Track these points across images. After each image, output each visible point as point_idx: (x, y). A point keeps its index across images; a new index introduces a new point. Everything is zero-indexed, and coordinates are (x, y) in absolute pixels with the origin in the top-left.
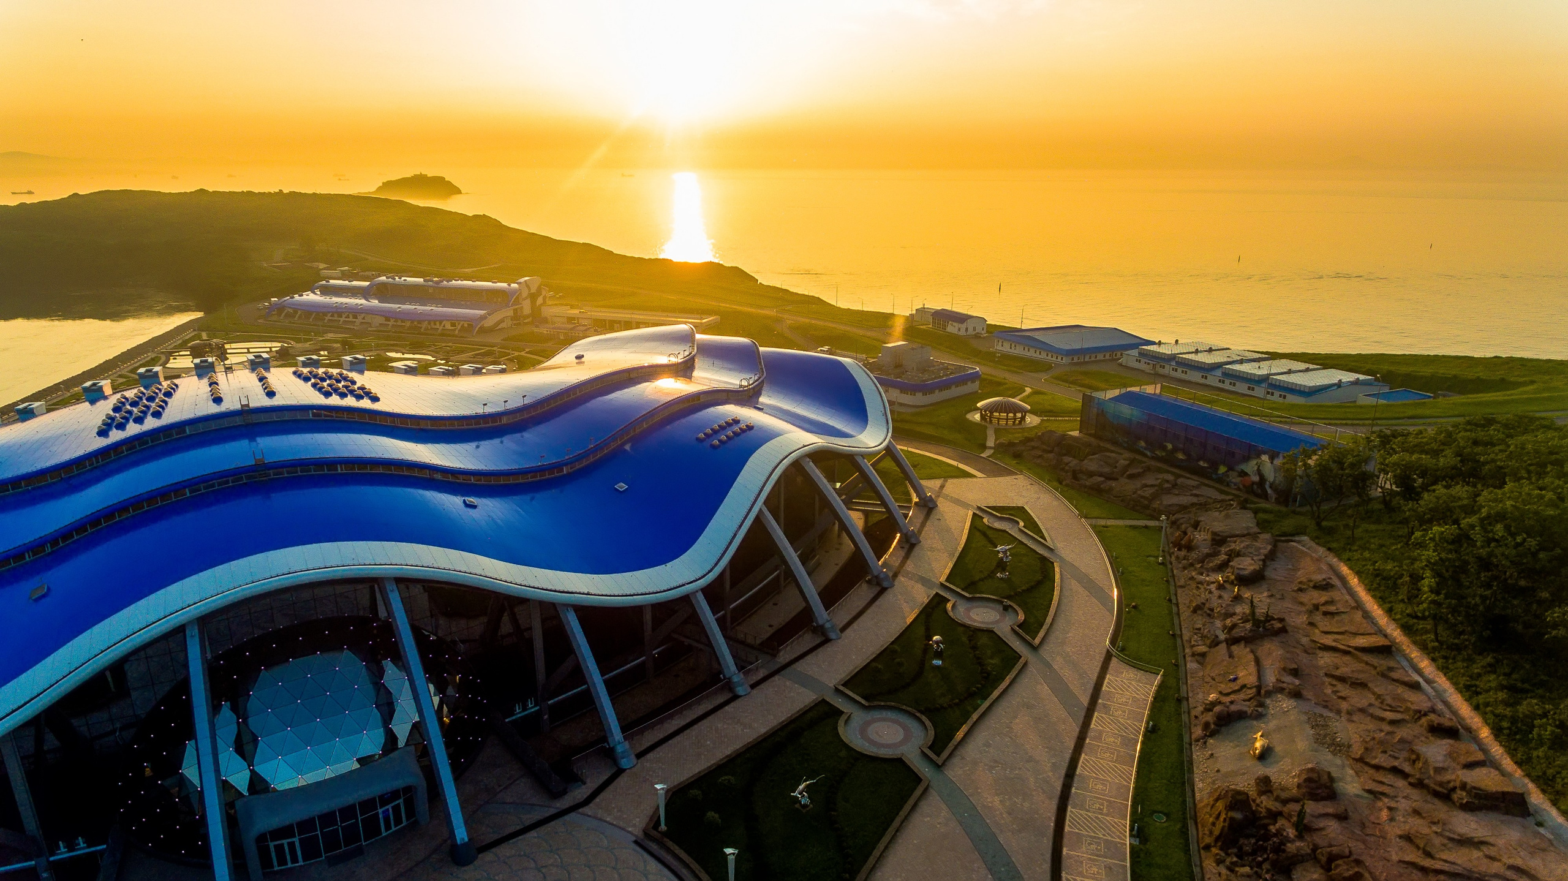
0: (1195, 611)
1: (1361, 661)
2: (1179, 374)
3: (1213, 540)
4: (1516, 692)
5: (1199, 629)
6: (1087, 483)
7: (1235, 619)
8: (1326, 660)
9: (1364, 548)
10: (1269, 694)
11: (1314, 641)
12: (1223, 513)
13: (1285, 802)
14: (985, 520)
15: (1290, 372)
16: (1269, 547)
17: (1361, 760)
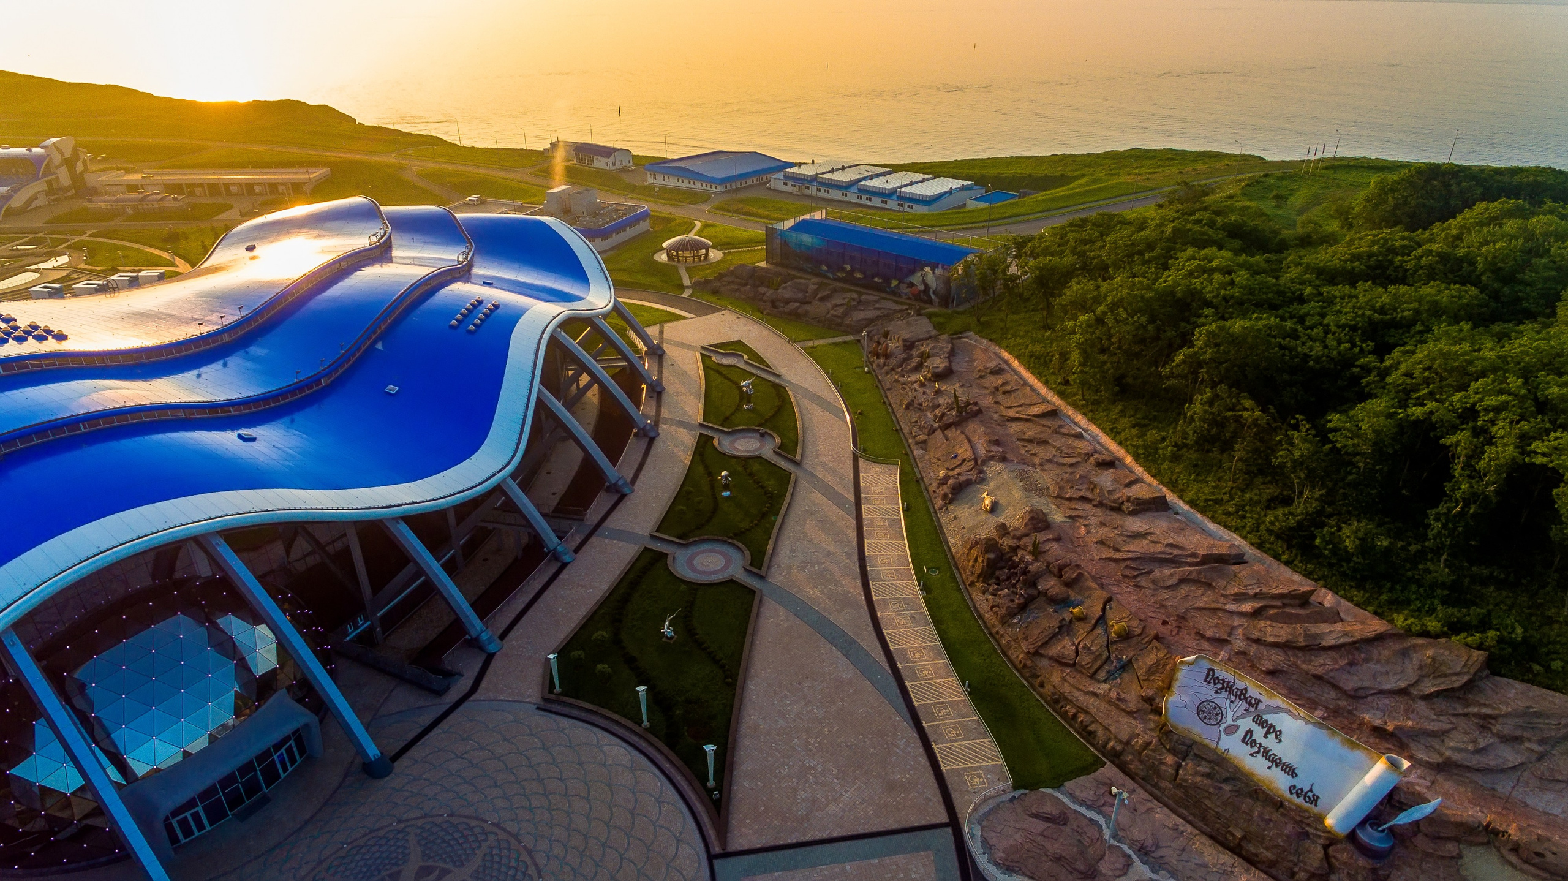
0: (907, 408)
1: (1038, 424)
2: (822, 194)
3: (904, 346)
4: (1142, 427)
5: (917, 422)
6: (786, 310)
7: (942, 409)
8: (1014, 428)
9: (1015, 336)
10: (984, 462)
11: (1002, 416)
12: (904, 321)
13: (1019, 538)
14: (713, 358)
15: (911, 184)
16: (950, 346)
17: (1058, 497)
